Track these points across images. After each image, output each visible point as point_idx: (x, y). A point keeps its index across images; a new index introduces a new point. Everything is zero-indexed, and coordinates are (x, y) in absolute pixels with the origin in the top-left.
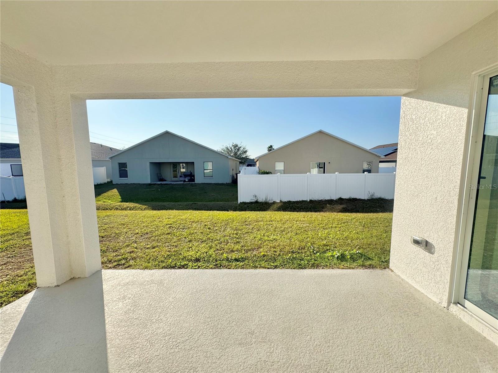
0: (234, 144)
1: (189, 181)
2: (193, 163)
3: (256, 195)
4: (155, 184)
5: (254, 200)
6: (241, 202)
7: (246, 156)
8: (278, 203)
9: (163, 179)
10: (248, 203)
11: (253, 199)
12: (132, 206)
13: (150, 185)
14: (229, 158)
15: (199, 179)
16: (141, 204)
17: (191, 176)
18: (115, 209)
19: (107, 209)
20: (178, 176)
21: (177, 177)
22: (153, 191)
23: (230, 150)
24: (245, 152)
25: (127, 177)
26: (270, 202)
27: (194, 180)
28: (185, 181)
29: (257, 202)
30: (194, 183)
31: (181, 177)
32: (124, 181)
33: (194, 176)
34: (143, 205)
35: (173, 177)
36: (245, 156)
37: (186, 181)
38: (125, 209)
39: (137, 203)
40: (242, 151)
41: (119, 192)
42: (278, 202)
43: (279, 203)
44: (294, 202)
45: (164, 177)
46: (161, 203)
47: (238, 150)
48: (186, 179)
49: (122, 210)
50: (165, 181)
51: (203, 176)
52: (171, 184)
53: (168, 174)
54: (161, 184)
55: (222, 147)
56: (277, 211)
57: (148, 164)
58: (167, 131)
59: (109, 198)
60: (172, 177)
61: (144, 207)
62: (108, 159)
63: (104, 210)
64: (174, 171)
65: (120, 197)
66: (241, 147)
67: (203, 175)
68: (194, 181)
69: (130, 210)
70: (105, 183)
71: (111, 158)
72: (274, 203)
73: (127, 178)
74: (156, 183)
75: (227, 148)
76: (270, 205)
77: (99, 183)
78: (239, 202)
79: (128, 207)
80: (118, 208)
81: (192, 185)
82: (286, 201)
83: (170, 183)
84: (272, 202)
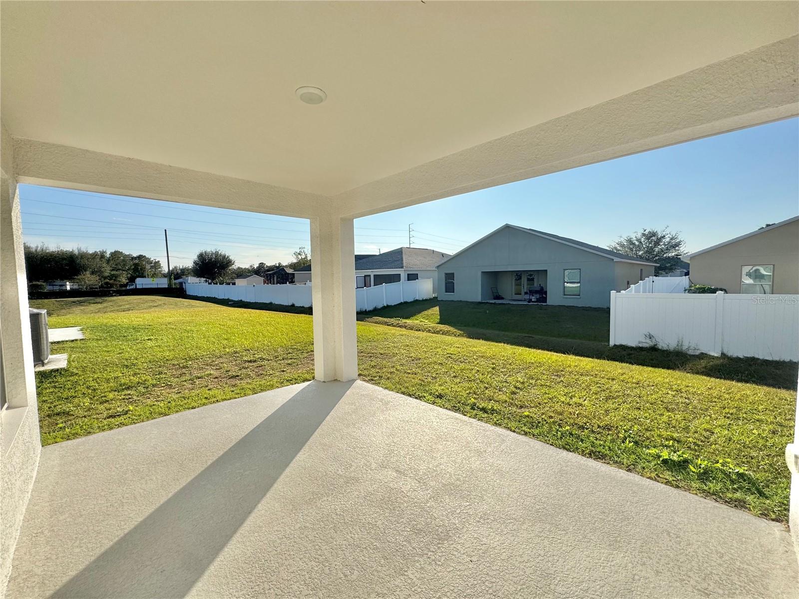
0: (646, 232)
1: (538, 300)
2: (546, 271)
3: (652, 333)
4: (487, 303)
5: (647, 343)
6: (615, 345)
7: (677, 255)
8: (713, 358)
9: (500, 296)
10: (632, 348)
11: (644, 341)
12: (446, 329)
13: (480, 303)
14: (614, 261)
15: (554, 298)
16: (456, 328)
17: (542, 294)
18: (427, 331)
19: (420, 330)
20: (523, 293)
21: (521, 294)
22: (480, 312)
23: (637, 243)
24: (678, 245)
25: (454, 292)
26: (691, 352)
27: (545, 300)
28: (530, 301)
29: (654, 349)
30: (545, 304)
31: (526, 293)
32: (450, 297)
33: (546, 293)
34: (459, 330)
35: (515, 294)
36: (673, 254)
37: (533, 300)
38: (438, 332)
39: (452, 326)
40: (665, 245)
41: (440, 311)
42: (716, 355)
43: (718, 357)
44: (766, 363)
45: (501, 294)
46: (482, 330)
47: (657, 243)
48: (533, 297)
49: (434, 333)
50: (503, 298)
51: (562, 293)
52: (509, 304)
53: (508, 288)
54: (495, 304)
55: (618, 240)
56: (703, 373)
57: (480, 274)
58: (507, 224)
59: (428, 318)
60: (513, 294)
61: (459, 332)
62: (434, 269)
63: (417, 330)
64: (516, 285)
65: (439, 317)
66: (664, 237)
67: (562, 291)
68: (546, 302)
69: (443, 334)
70: (430, 299)
71: (438, 267)
72: (703, 356)
73: (452, 293)
74: (488, 301)
75: (630, 241)
76: (688, 360)
77: (424, 299)
78: (612, 343)
79: (441, 330)
80: (430, 330)
81: (541, 308)
82: (741, 357)
83: (507, 303)
84: (697, 354)
